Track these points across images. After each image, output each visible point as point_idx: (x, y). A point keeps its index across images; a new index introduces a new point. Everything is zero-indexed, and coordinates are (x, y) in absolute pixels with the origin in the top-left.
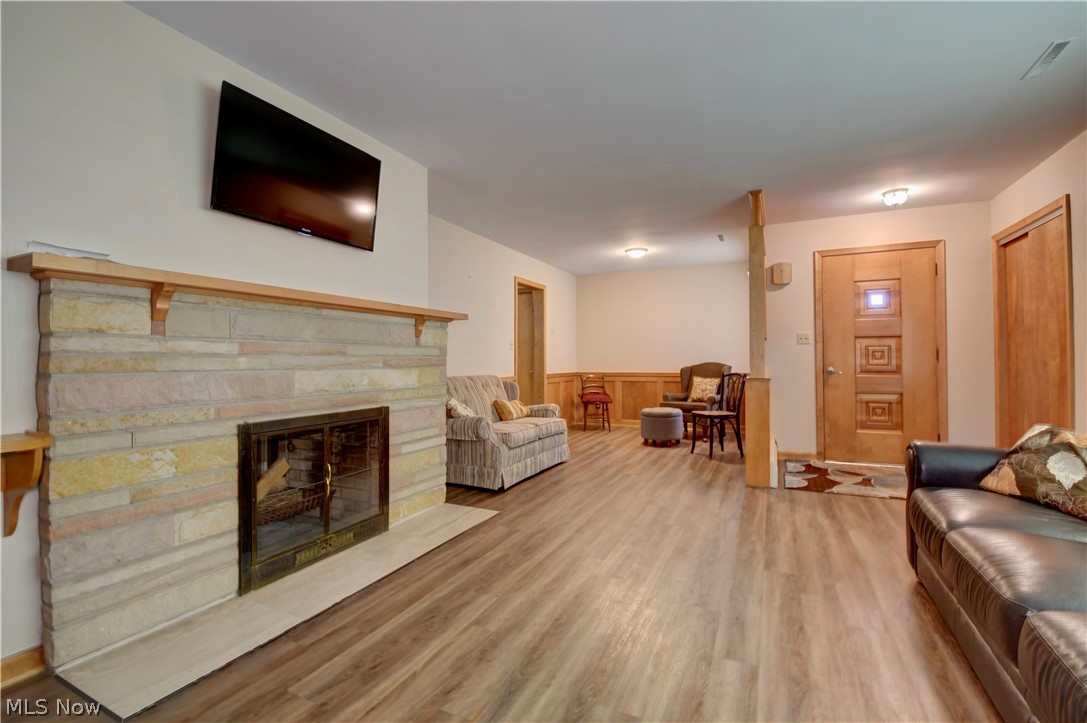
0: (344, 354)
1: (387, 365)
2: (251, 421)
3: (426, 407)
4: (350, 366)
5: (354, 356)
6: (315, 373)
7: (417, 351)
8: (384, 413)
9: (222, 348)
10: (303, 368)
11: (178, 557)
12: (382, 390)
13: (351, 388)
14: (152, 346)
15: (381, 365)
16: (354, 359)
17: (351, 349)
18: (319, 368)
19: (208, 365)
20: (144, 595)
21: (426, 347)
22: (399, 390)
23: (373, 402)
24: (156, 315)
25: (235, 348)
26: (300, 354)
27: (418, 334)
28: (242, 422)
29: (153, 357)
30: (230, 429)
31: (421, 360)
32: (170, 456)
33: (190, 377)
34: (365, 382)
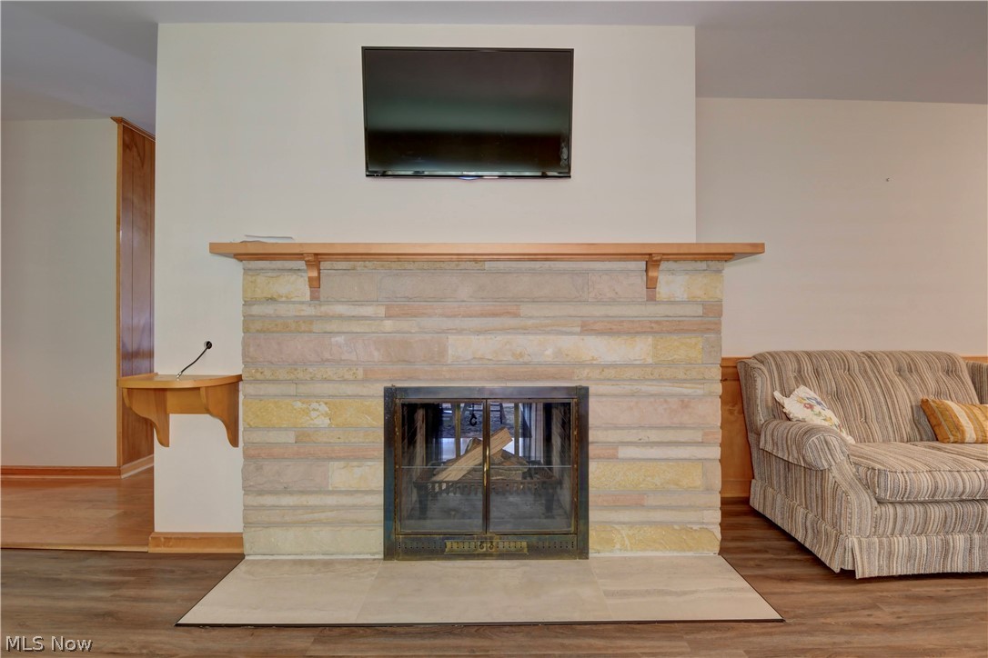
0: (516, 315)
1: (587, 329)
2: (399, 385)
3: (672, 395)
4: (525, 330)
5: (531, 317)
6: (474, 338)
7: (652, 310)
8: (582, 394)
9: (368, 311)
10: (460, 332)
11: (331, 500)
12: (582, 365)
13: (526, 359)
14: (309, 311)
15: (578, 329)
16: (530, 322)
17: (525, 309)
18: (479, 332)
19: (355, 327)
20: (304, 524)
21: (671, 303)
22: (613, 366)
23: (563, 378)
24: (315, 284)
25: (381, 311)
26: (455, 316)
27: (651, 285)
28: (389, 385)
29: (310, 320)
30: (378, 390)
31: (657, 322)
32: (324, 408)
33: (340, 339)
34: (549, 352)
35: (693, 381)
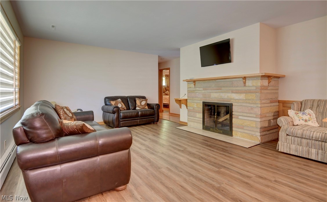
0: (221, 90)
1: (232, 92)
2: (205, 101)
3: (249, 106)
4: (222, 92)
5: (223, 90)
6: (215, 94)
7: (244, 88)
8: (232, 105)
9: (201, 89)
10: (213, 93)
11: (197, 119)
12: (232, 99)
13: (222, 98)
14: (194, 89)
15: (231, 92)
16: (223, 91)
17: (223, 88)
18: (216, 93)
19: (199, 92)
20: (194, 122)
21: (249, 86)
22: (237, 99)
24: (195, 85)
25: (202, 89)
26: (212, 90)
27: (245, 83)
28: (203, 101)
29: (194, 90)
30: (202, 102)
31: (246, 91)
32: (196, 104)
33: (197, 94)
34: (226, 96)
35: (253, 103)
